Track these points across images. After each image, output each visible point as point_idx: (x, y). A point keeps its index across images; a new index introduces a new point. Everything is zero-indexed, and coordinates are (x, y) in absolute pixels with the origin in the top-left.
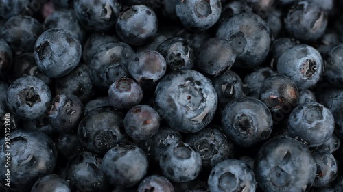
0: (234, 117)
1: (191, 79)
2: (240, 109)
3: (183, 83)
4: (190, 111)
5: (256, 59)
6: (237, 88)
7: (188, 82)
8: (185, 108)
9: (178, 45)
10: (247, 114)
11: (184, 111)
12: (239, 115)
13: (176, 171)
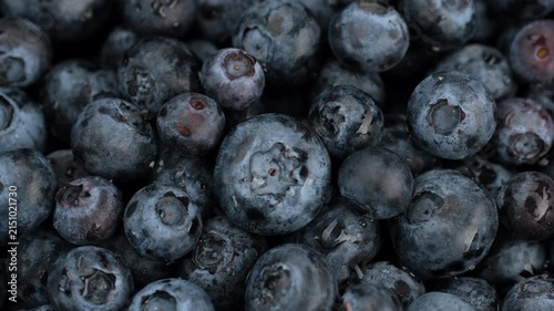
0: (279, 261)
1: (304, 157)
2: (298, 264)
3: (287, 147)
4: (248, 184)
5: (414, 254)
6: (345, 250)
7: (296, 154)
8: (248, 175)
9: (358, 109)
10: (293, 279)
11: (243, 176)
12: (285, 267)
13: (135, 216)
